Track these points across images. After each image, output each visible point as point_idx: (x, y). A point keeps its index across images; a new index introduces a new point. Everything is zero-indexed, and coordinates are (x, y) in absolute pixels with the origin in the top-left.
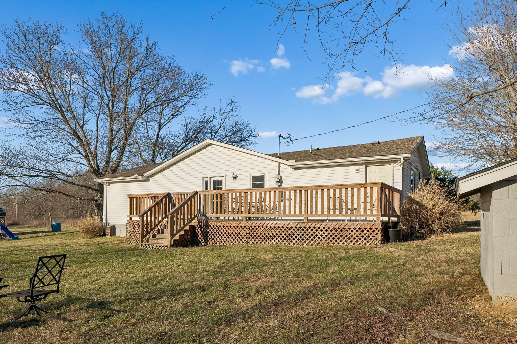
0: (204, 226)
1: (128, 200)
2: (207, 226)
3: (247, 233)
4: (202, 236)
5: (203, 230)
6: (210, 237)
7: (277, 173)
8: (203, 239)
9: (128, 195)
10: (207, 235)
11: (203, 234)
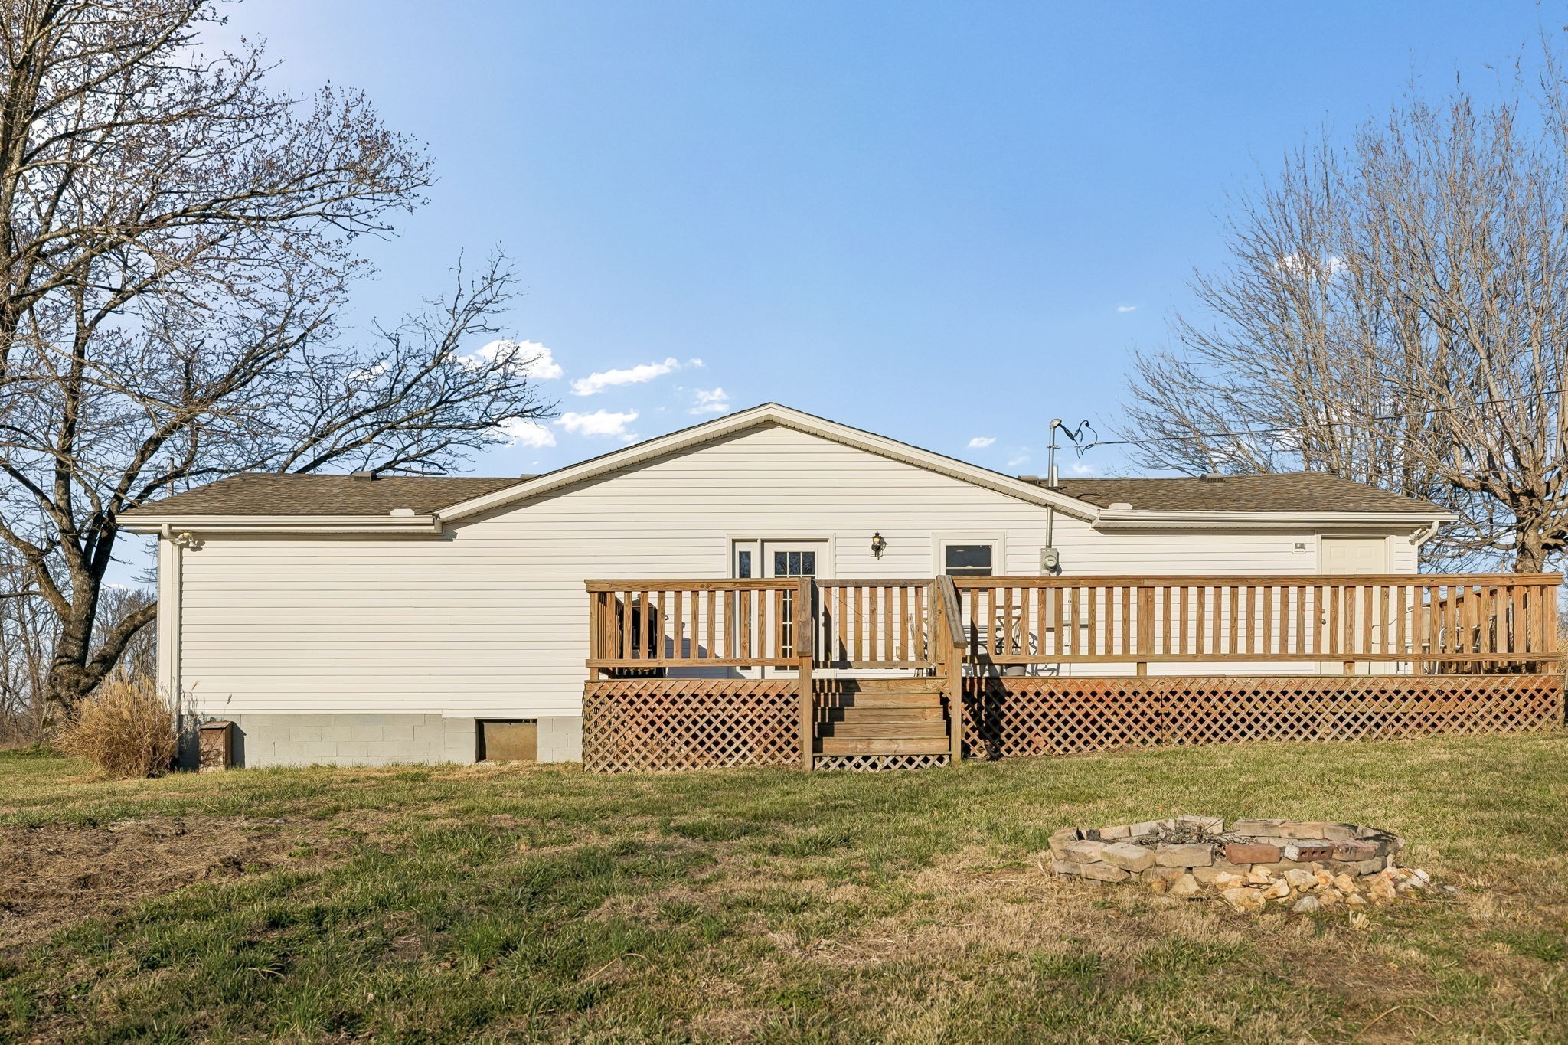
0: (980, 693)
1: (584, 602)
2: (996, 694)
3: (1157, 714)
4: (973, 729)
5: (981, 708)
6: (1009, 729)
7: (1044, 542)
8: (980, 736)
9: (587, 582)
10: (997, 723)
11: (979, 722)
